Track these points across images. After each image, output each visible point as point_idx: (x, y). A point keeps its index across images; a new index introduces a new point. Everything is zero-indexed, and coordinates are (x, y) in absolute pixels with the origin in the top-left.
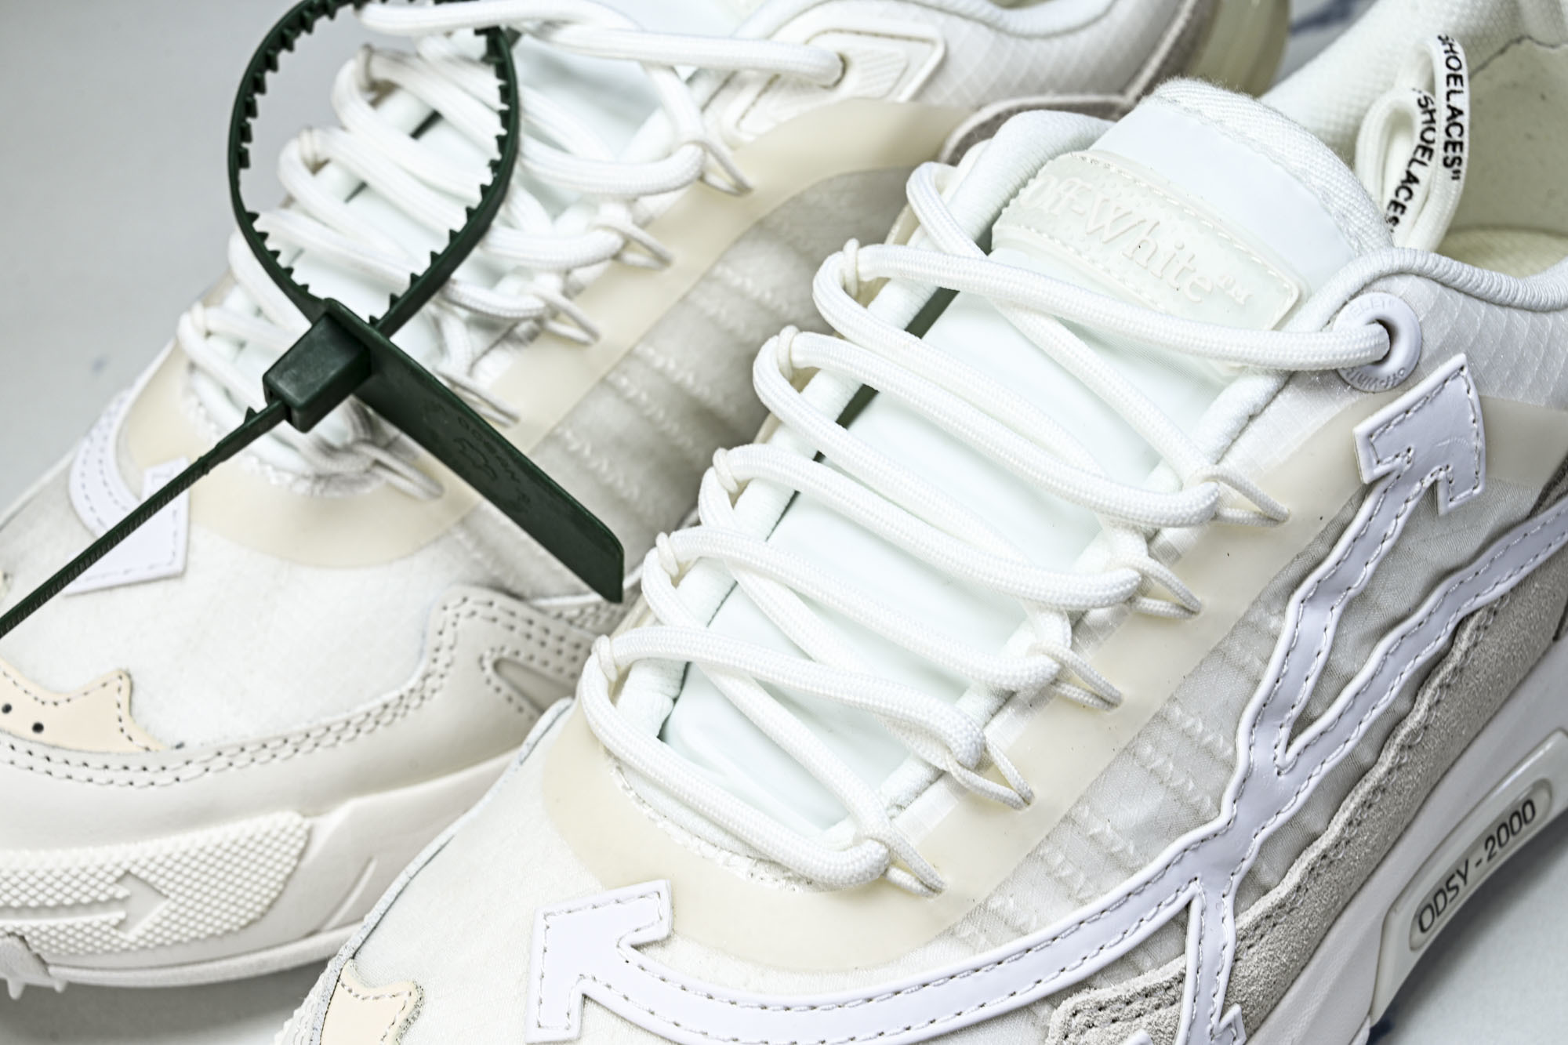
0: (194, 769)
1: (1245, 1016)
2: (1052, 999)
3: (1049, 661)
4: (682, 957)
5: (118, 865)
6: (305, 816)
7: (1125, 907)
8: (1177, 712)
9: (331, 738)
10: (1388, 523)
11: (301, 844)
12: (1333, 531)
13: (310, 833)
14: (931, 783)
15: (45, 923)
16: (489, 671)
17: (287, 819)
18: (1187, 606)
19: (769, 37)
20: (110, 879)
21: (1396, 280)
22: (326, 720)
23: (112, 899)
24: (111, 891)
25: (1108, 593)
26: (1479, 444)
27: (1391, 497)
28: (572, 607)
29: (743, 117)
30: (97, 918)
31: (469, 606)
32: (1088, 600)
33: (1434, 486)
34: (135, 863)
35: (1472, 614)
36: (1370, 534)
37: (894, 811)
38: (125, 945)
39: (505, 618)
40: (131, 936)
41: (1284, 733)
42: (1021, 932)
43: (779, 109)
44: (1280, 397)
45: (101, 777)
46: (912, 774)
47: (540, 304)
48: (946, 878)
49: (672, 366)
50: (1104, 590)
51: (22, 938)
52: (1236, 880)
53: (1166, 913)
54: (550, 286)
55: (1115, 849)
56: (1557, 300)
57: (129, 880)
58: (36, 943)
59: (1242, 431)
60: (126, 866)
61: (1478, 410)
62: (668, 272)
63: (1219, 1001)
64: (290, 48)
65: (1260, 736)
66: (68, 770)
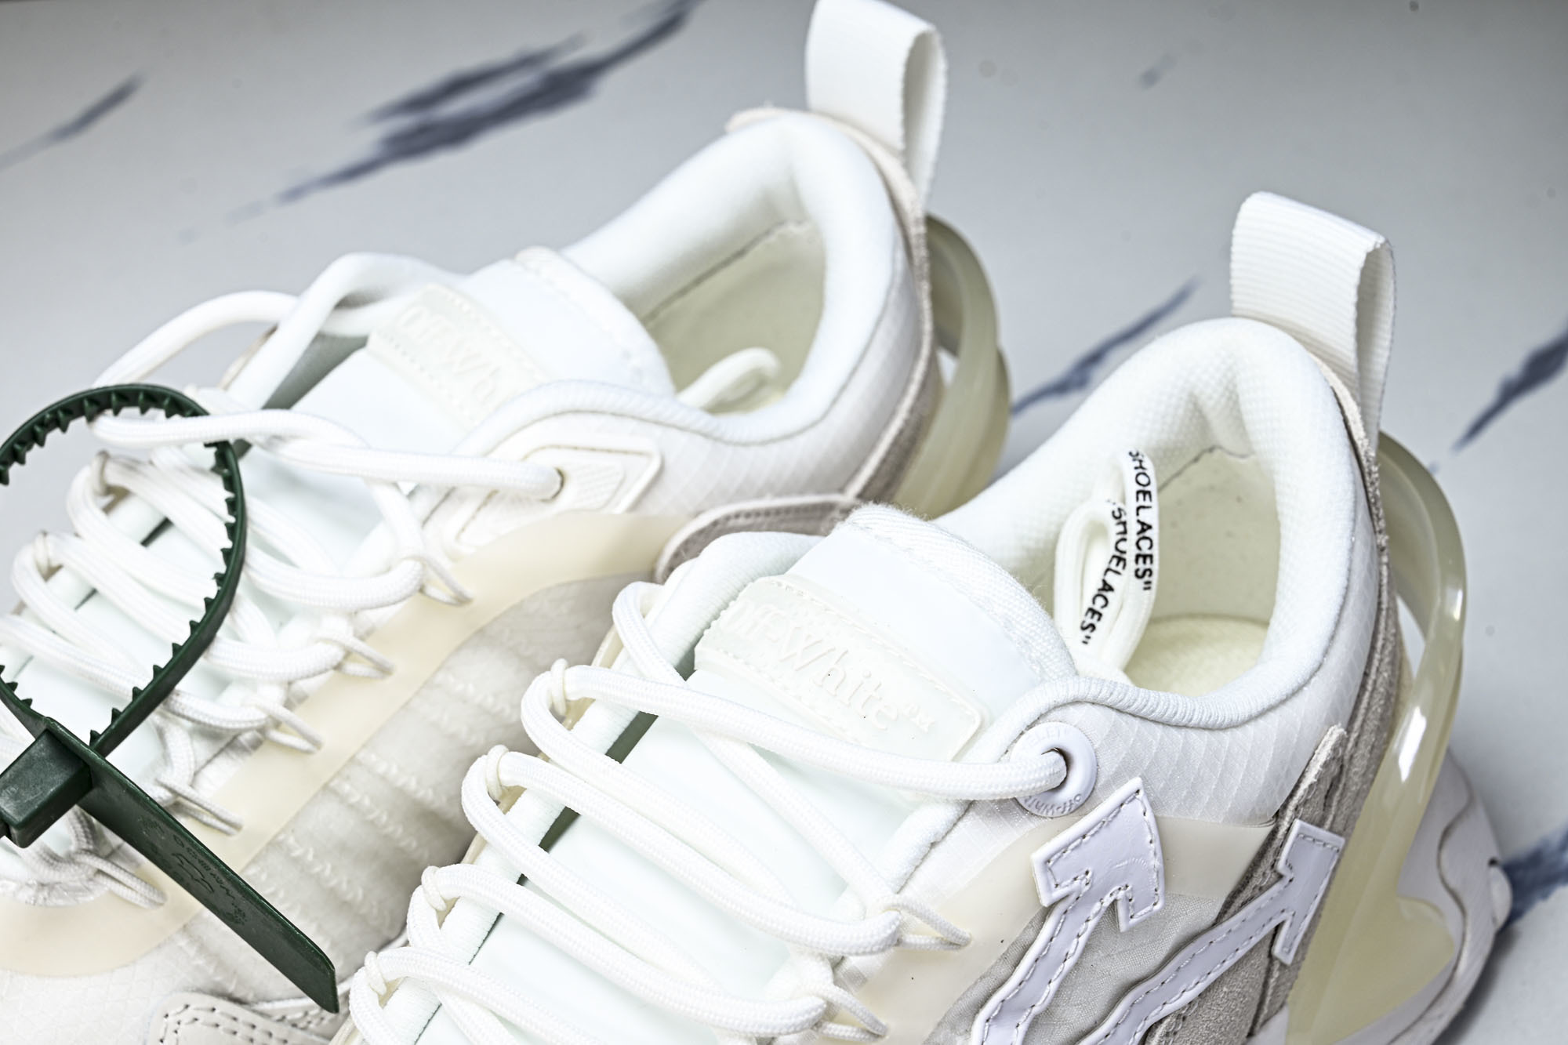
10: (1069, 942)
12: (1015, 953)
18: (872, 1030)
19: (486, 454)
25: (793, 1020)
26: (1156, 862)
27: (1070, 916)
28: (295, 1009)
29: (463, 530)
31: (190, 1012)
32: (774, 1028)
33: (1114, 904)
35: (1161, 1021)
36: (1052, 954)
39: (227, 1023)
43: (497, 523)
44: (961, 824)
47: (263, 716)
49: (394, 771)
50: (790, 1018)
54: (272, 699)
56: (1235, 718)
59: (925, 857)
61: (1154, 831)
62: (389, 681)
64: (22, 461)
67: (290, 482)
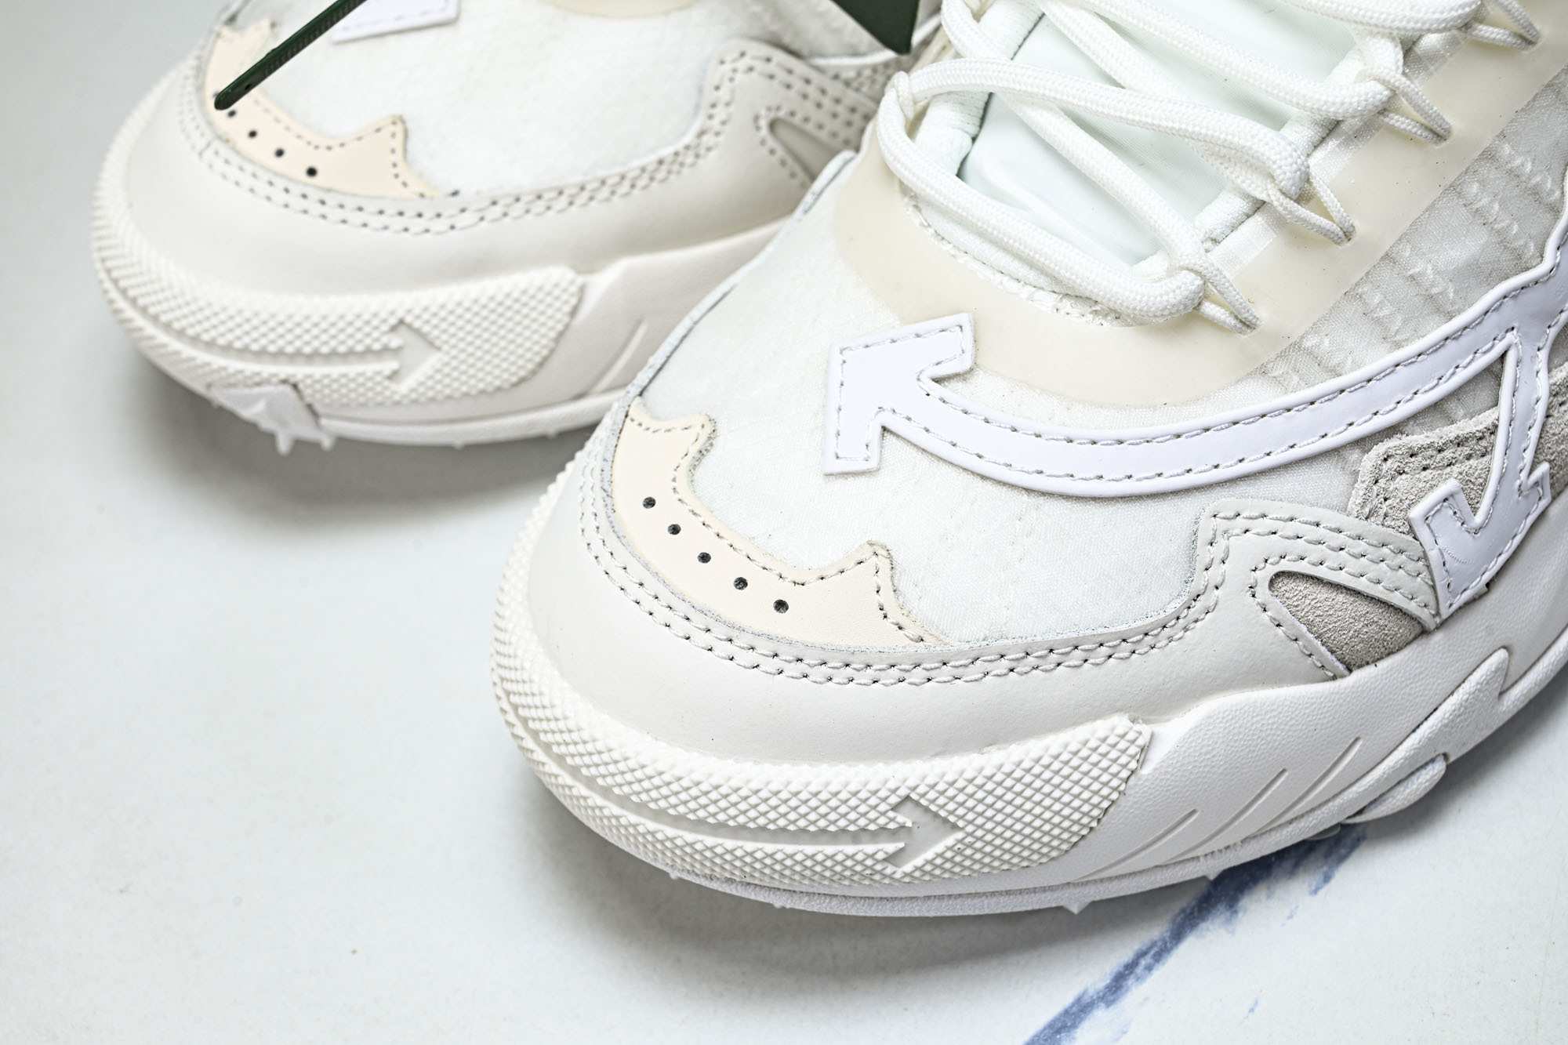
0: (469, 218)
1: (1552, 476)
2: (1363, 443)
3: (1379, 87)
4: (983, 391)
5: (392, 313)
6: (579, 272)
7: (1442, 352)
8: (1507, 149)
9: (605, 192)
11: (574, 301)
13: (582, 289)
14: (1248, 216)
15: (318, 370)
16: (764, 131)
17: (560, 275)
18: (1525, 34)
20: (385, 328)
22: (602, 173)
23: (386, 349)
24: (385, 339)
25: (1445, 15)
28: (849, 67)
30: (370, 368)
31: (746, 62)
32: (1424, 23)
34: (409, 311)
37: (1209, 244)
38: (397, 397)
39: (782, 76)
40: (403, 387)
42: (1335, 372)
45: (377, 221)
46: (1230, 206)
48: (1262, 314)
50: (1442, 13)
51: (295, 386)
52: (1552, 332)
53: (1482, 361)
55: (1434, 291)
57: (403, 330)
58: (309, 392)
60: (400, 314)
63: (1528, 456)
66: (342, 214)
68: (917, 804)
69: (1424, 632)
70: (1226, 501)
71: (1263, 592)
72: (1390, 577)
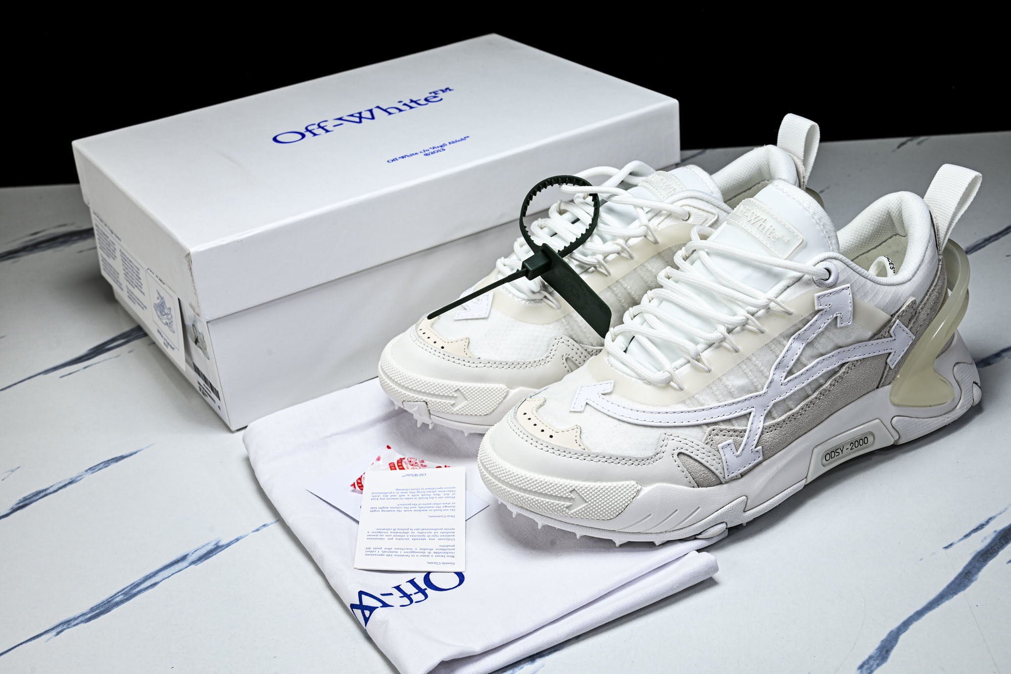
0: (481, 365)
2: (708, 425)
3: (720, 334)
4: (614, 397)
5: (457, 386)
6: (508, 387)
7: (732, 406)
8: (754, 359)
9: (519, 366)
10: (821, 324)
11: (505, 394)
13: (508, 392)
14: (686, 364)
15: (434, 399)
16: (564, 360)
17: (503, 386)
18: (761, 330)
19: (672, 203)
20: (454, 390)
21: (834, 260)
22: (519, 361)
23: (453, 397)
24: (453, 393)
26: (851, 309)
27: (823, 316)
29: (659, 224)
30: (448, 401)
31: (562, 340)
33: (836, 317)
34: (461, 387)
35: (847, 363)
36: (816, 325)
37: (675, 369)
38: (453, 412)
39: (571, 346)
40: (455, 409)
41: (785, 374)
42: (702, 405)
43: (669, 223)
44: (796, 283)
45: (457, 362)
46: (681, 361)
47: (596, 261)
48: (686, 387)
49: (629, 287)
51: (427, 403)
52: (766, 412)
53: (743, 412)
54: (600, 257)
55: (731, 391)
57: (458, 392)
58: (430, 405)
59: (785, 290)
60: (459, 387)
61: (852, 300)
62: (632, 261)
63: (755, 442)
64: (540, 191)
65: (778, 372)
66: (449, 358)
67: (611, 211)
68: (577, 492)
69: (721, 483)
70: (669, 431)
71: (675, 456)
72: (711, 462)
